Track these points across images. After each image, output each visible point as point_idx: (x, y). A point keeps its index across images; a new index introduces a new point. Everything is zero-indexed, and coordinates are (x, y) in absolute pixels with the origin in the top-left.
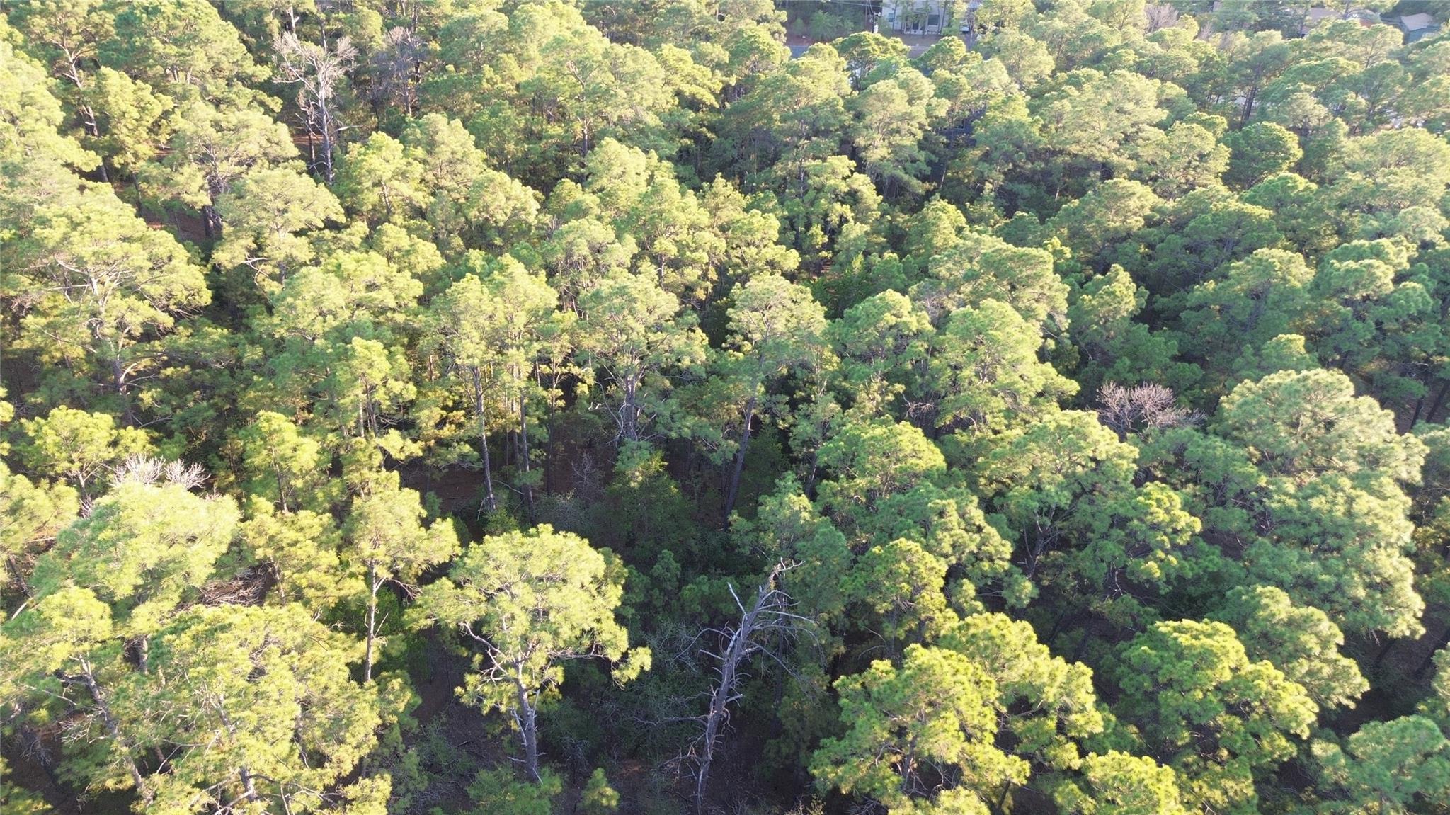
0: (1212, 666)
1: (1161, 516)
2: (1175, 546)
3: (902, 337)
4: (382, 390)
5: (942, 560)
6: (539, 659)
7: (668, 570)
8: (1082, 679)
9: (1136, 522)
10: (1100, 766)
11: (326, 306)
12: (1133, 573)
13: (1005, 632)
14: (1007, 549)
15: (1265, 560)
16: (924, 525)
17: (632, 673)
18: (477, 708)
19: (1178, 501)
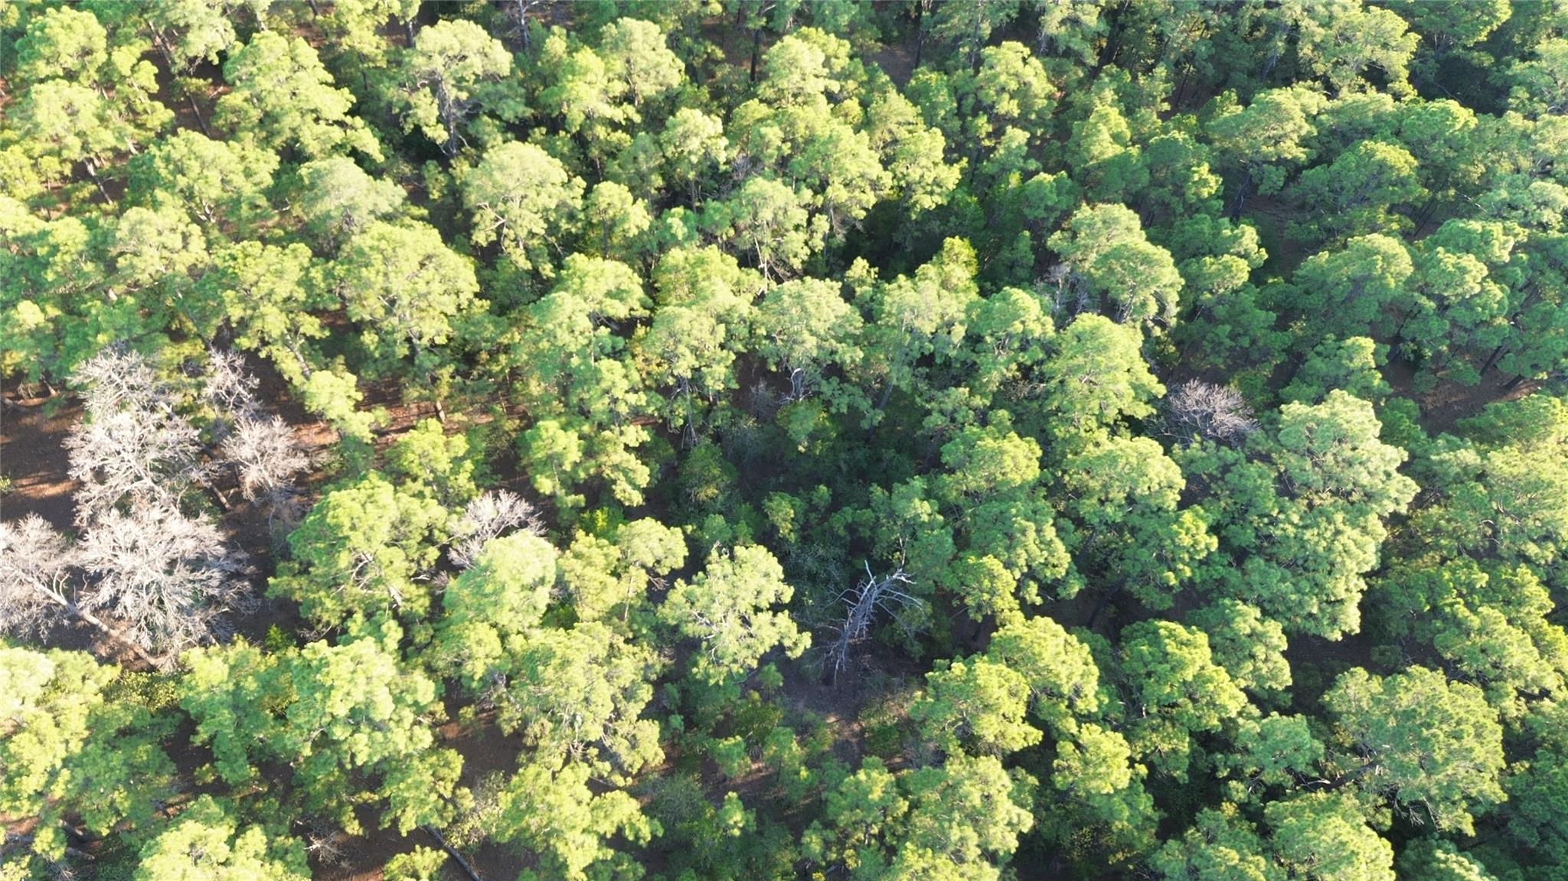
0: (1183, 669)
1: (1188, 541)
2: (1192, 560)
3: (1025, 343)
5: (1017, 572)
8: (1092, 676)
9: (1168, 543)
10: (1088, 733)
14: (1067, 558)
15: (1255, 576)
16: (1010, 536)
17: (798, 652)
18: (706, 682)
19: (1203, 527)
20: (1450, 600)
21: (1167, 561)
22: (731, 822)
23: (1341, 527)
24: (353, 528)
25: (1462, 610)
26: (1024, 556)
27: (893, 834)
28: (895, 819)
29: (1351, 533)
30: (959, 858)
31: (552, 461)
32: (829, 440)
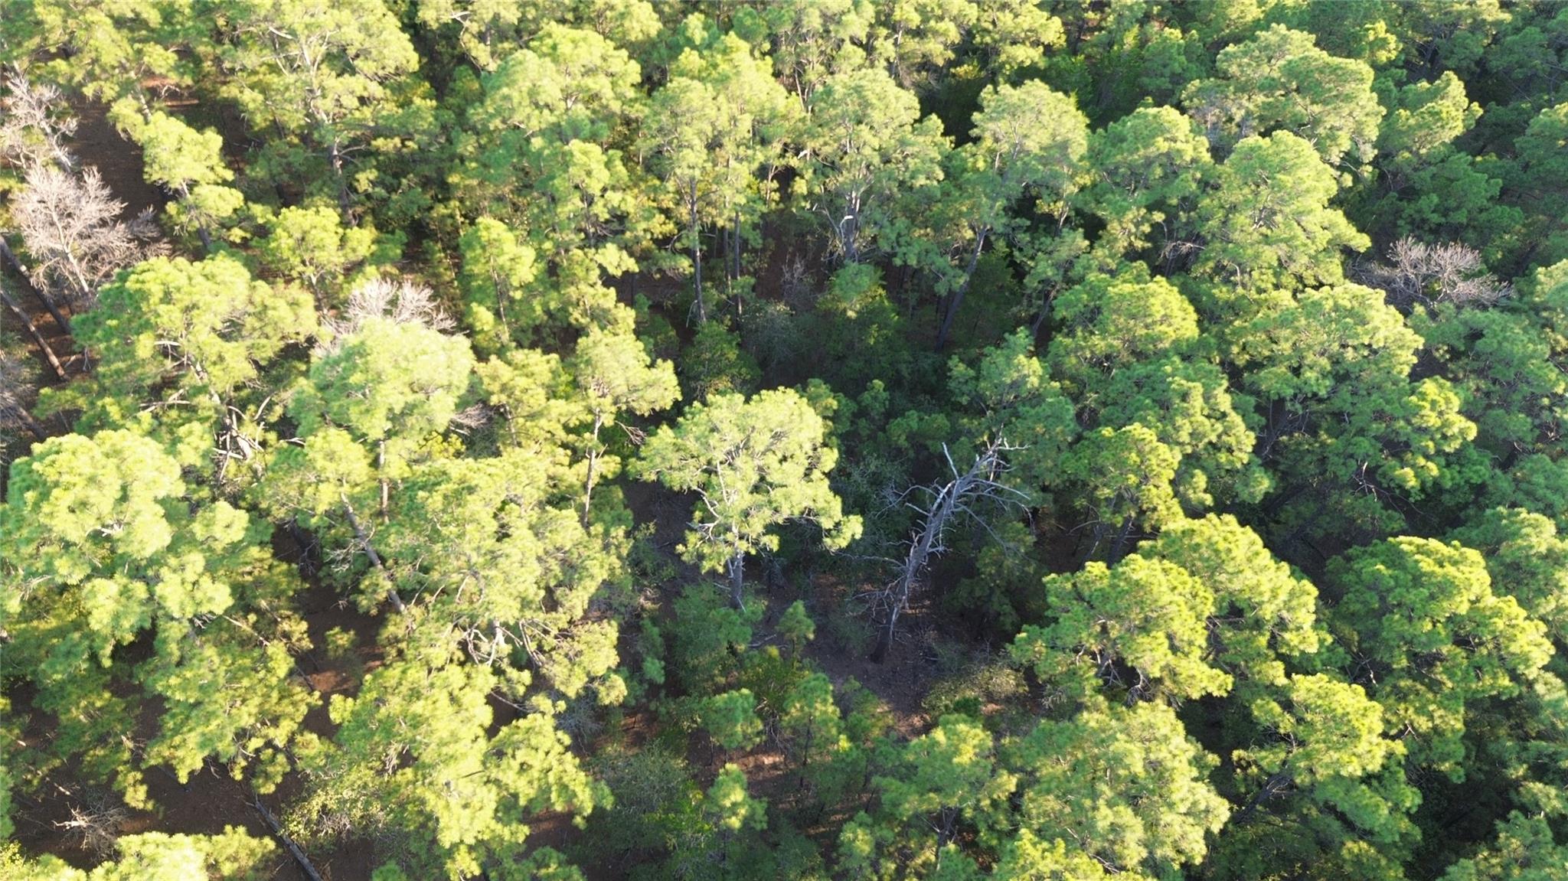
0: (1450, 597)
1: (1433, 420)
2: (1439, 452)
3: (1172, 168)
4: (601, 203)
5: (1177, 449)
6: (757, 526)
7: (875, 398)
8: (1305, 598)
9: (1402, 423)
10: (1305, 687)
11: (542, 99)
12: (1384, 475)
13: (1232, 546)
14: (1249, 440)
15: (1538, 479)
16: (1166, 400)
17: (843, 542)
18: (697, 567)
19: (1456, 403)
22: (728, 804)
24: (167, 298)
26: (1187, 429)
27: (991, 828)
28: (995, 804)
30: (1109, 859)
31: (495, 283)
32: (887, 326)
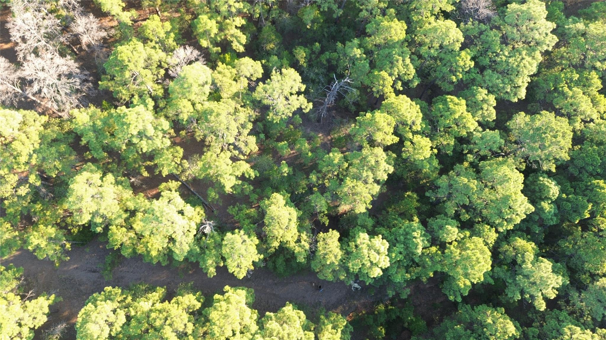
0: (455, 114)
1: (462, 63)
2: (463, 71)
5: (393, 77)
7: (316, 48)
8: (419, 117)
9: (454, 64)
10: (417, 138)
14: (414, 71)
16: (392, 63)
17: (307, 110)
18: (273, 122)
19: (469, 57)
20: (562, 85)
21: (453, 72)
22: (284, 171)
23: (524, 56)
24: (129, 61)
25: (566, 89)
26: (397, 71)
27: (342, 175)
28: (343, 170)
29: (528, 59)
30: (366, 182)
31: (206, 33)
32: (320, 23)
